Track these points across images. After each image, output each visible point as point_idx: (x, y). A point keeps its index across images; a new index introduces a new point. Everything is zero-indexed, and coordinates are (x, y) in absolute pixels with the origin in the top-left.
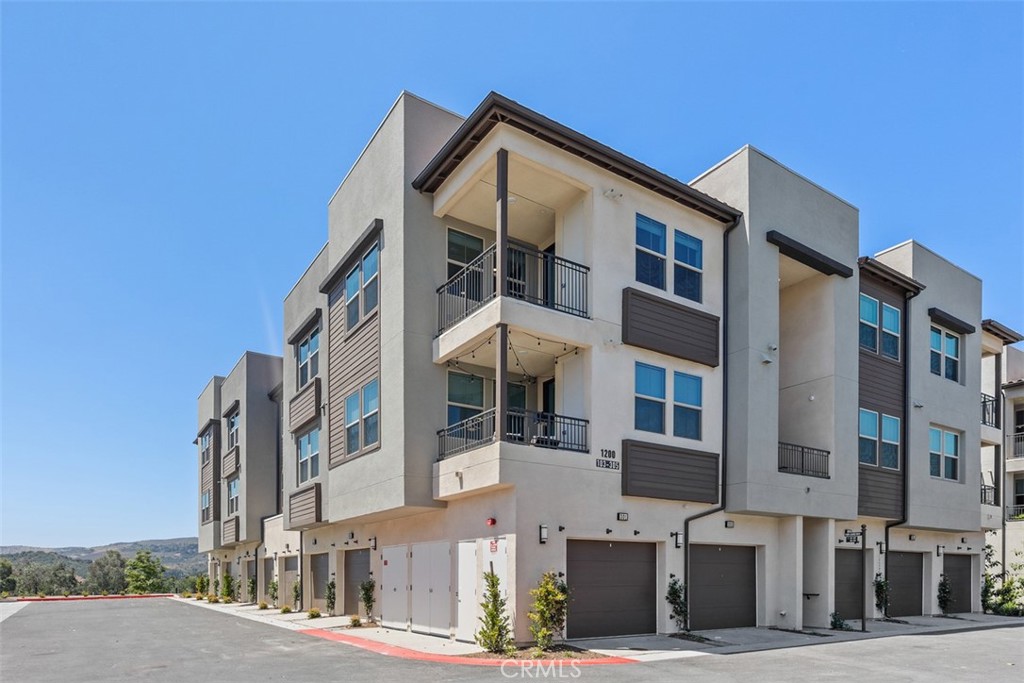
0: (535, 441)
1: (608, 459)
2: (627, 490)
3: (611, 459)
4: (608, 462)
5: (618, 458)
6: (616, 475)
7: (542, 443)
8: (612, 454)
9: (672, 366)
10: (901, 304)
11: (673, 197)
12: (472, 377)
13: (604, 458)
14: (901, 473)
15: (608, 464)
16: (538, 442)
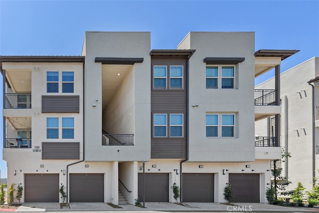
0: (20, 147)
1: (37, 149)
2: (43, 158)
3: (38, 149)
4: (37, 150)
5: (41, 148)
6: (40, 154)
7: (22, 147)
8: (38, 147)
9: (60, 116)
10: (185, 63)
11: (60, 62)
12: (24, 132)
13: (36, 149)
14: (185, 138)
15: (37, 151)
16: (21, 147)
